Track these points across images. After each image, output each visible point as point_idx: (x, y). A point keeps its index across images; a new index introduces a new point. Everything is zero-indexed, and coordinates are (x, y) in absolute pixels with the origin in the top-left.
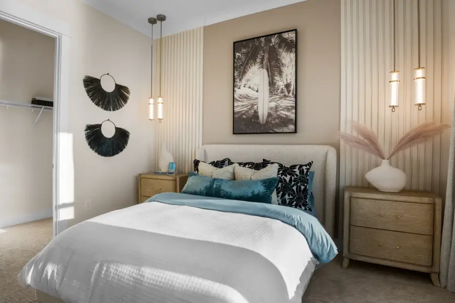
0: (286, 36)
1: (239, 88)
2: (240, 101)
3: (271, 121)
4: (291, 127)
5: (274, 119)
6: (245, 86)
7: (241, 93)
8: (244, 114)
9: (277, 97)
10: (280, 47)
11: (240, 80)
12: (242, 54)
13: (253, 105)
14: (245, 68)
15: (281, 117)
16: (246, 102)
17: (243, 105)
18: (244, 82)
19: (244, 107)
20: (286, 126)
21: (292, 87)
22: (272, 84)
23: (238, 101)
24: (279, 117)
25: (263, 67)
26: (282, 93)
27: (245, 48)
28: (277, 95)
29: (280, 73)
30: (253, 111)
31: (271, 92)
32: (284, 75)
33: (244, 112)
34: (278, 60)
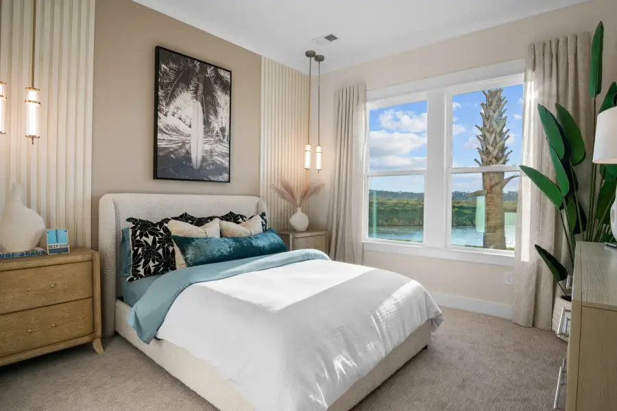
0: (222, 73)
1: (166, 115)
2: (167, 134)
3: (206, 166)
4: (226, 176)
5: (209, 165)
6: (173, 115)
7: (169, 123)
8: (172, 152)
9: (211, 139)
10: (216, 83)
11: (168, 104)
12: (170, 69)
13: (184, 143)
14: (174, 90)
15: (216, 163)
16: (175, 137)
17: (171, 141)
18: (172, 108)
19: (172, 143)
20: (221, 174)
21: (227, 133)
22: (207, 122)
23: (164, 132)
24: (214, 163)
25: (196, 98)
26: (218, 136)
27: (174, 62)
28: (212, 137)
29: (216, 113)
30: (184, 151)
31: (206, 132)
32: (220, 116)
33: (172, 150)
34: (213, 98)
